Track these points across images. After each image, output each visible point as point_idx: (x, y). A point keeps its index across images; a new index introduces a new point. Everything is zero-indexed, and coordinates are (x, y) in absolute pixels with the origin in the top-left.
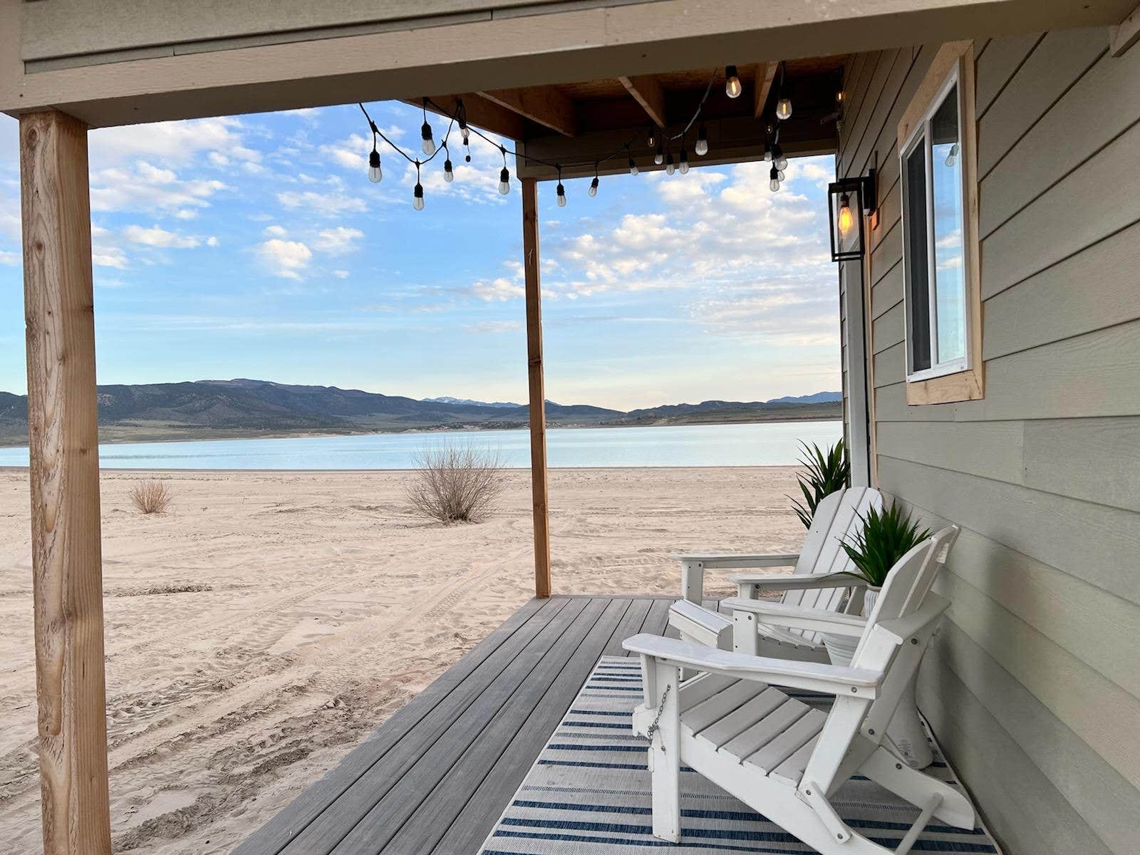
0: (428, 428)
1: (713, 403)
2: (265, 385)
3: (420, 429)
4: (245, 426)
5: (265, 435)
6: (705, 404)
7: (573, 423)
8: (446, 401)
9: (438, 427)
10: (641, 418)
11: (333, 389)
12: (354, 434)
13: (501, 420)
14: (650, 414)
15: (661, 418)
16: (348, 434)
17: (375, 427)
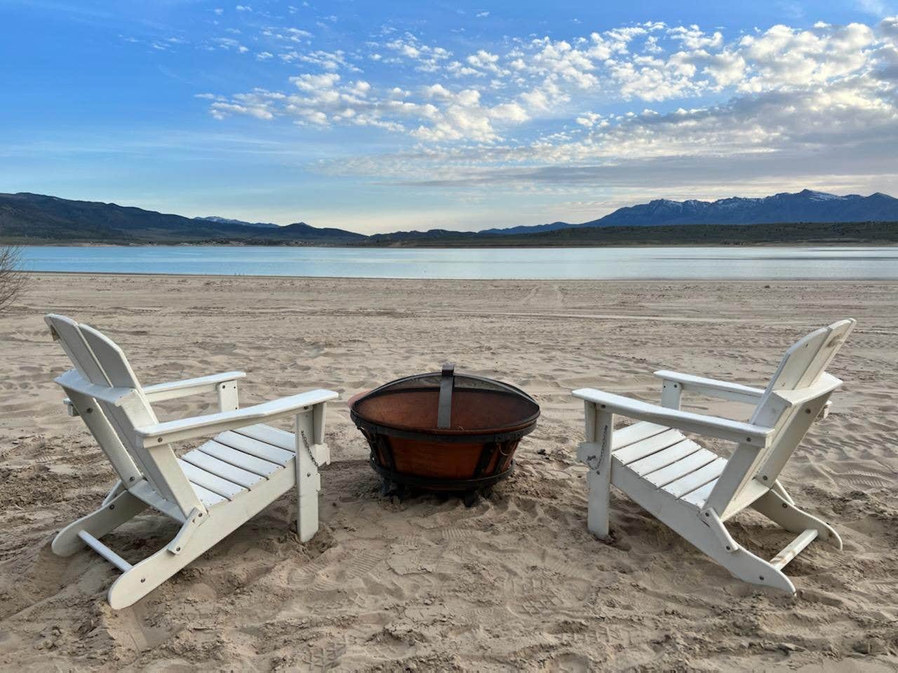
0: (198, 243)
1: (437, 231)
2: (50, 199)
3: (191, 243)
4: (30, 235)
5: (50, 243)
6: (431, 232)
7: (324, 243)
8: (215, 220)
9: (207, 242)
10: (380, 241)
11: (112, 205)
12: (133, 246)
13: (262, 238)
14: (388, 238)
15: (397, 241)
16: (127, 245)
17: (150, 240)
